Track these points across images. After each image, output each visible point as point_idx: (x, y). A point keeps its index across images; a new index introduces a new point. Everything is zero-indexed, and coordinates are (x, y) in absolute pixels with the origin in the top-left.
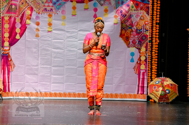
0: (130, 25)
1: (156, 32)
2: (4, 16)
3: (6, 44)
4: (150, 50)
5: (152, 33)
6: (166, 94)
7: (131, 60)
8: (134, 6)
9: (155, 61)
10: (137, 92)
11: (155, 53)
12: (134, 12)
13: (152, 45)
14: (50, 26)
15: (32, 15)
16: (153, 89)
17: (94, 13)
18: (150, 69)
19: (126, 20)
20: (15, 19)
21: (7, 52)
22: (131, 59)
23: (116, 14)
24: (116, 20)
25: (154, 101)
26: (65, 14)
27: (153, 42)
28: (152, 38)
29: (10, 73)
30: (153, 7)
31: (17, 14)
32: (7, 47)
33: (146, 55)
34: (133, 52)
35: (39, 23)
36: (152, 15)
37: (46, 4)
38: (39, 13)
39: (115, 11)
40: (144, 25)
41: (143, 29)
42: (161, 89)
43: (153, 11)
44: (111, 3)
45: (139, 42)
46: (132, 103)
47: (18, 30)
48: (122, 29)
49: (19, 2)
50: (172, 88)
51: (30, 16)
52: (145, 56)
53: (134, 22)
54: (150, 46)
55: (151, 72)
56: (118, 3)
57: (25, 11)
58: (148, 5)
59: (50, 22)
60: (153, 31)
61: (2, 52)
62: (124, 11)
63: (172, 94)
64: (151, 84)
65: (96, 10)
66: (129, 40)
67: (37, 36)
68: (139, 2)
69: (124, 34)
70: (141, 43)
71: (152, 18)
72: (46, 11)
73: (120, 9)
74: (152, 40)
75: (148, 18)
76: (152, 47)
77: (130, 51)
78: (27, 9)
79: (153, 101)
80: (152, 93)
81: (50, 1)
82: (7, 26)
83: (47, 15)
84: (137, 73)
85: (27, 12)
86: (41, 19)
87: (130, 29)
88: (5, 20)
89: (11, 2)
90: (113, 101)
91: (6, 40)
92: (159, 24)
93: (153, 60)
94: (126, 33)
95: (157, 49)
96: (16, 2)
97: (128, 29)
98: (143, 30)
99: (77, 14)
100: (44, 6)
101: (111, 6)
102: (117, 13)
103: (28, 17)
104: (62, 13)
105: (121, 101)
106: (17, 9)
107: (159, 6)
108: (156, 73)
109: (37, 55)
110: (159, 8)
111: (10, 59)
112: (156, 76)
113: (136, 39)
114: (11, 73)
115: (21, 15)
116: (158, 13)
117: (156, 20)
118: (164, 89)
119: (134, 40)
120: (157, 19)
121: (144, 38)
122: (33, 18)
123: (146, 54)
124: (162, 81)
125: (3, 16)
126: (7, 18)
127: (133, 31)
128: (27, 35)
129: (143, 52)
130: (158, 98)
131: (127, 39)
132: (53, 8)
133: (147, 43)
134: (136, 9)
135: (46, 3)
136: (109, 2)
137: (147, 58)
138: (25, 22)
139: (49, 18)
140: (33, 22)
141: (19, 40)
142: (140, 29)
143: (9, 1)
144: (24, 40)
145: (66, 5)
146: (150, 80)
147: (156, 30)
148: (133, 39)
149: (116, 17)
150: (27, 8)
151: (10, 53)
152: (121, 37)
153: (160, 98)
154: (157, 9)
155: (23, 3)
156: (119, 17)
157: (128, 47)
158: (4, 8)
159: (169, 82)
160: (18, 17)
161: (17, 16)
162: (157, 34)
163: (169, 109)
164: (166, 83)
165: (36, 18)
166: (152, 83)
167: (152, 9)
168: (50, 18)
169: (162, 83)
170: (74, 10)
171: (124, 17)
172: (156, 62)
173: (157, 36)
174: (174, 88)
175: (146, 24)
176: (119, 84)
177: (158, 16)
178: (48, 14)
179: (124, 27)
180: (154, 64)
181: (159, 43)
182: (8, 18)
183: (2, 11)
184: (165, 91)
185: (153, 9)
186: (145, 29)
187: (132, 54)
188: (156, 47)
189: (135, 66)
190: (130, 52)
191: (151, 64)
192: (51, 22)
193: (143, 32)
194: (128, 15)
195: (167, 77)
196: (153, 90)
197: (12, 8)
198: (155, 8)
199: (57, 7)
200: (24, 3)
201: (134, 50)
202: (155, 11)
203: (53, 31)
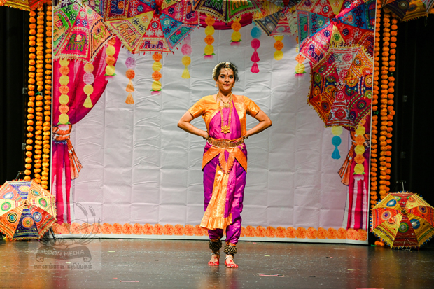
0: (330, 77)
1: (388, 93)
2: (59, 59)
3: (64, 118)
4: (376, 132)
5: (380, 94)
6: (410, 230)
7: (334, 153)
8: (340, 35)
9: (386, 156)
10: (346, 225)
11: (387, 138)
12: (340, 49)
13: (380, 121)
14: (157, 80)
15: (119, 56)
16: (383, 218)
17: (252, 51)
18: (375, 174)
19: (322, 66)
20: (82, 65)
21: (64, 136)
22: (333, 151)
23: (300, 53)
24: (301, 67)
25: (385, 243)
26: (190, 53)
27: (382, 113)
28: (379, 104)
29: (72, 181)
30: (381, 37)
31: (87, 53)
32: (64, 125)
33: (365, 142)
34: (338, 135)
35: (134, 74)
36: (381, 56)
37: (150, 33)
38: (134, 50)
39: (298, 46)
40: (362, 78)
41: (361, 85)
42: (399, 217)
43: (381, 46)
44: (289, 29)
45: (350, 113)
46: (337, 248)
47: (88, 89)
48: (314, 85)
49: (91, 28)
50: (423, 215)
51: (114, 58)
52: (364, 144)
53: (341, 70)
54: (376, 122)
55: (379, 180)
56: (306, 28)
57: (103, 48)
58: (370, 34)
59: (156, 72)
60: (382, 91)
61: (54, 136)
62: (317, 47)
63: (424, 229)
64: (377, 206)
65: (256, 44)
66: (329, 110)
67: (129, 101)
68: (351, 26)
69: (318, 97)
70: (356, 116)
71: (381, 61)
72: (149, 47)
73: (308, 41)
74: (379, 109)
75: (372, 61)
76: (379, 125)
77: (331, 134)
78: (107, 44)
79: (382, 244)
80: (381, 227)
81: (158, 26)
82: (64, 80)
83: (151, 56)
84: (347, 183)
85: (109, 50)
86: (138, 64)
87: (331, 86)
88: (60, 66)
89: (75, 28)
90: (294, 244)
91: (63, 110)
92: (394, 74)
93: (382, 153)
94: (323, 95)
95: (391, 129)
96: (85, 29)
97: (326, 86)
98: (360, 88)
99: (214, 52)
100: (145, 36)
101: (289, 35)
102: (303, 50)
103: (110, 61)
104: (182, 50)
105: (312, 245)
106: (86, 43)
107: (395, 36)
108: (389, 183)
109: (130, 142)
110: (394, 39)
111: (70, 152)
112: (388, 189)
113: (344, 107)
114: (74, 183)
115: (94, 56)
116: (394, 51)
117: (389, 66)
118: (407, 218)
119: (340, 110)
120: (390, 63)
121: (362, 105)
122: (120, 63)
123: (367, 141)
124: (403, 200)
125: (57, 57)
126: (64, 64)
127: (337, 90)
128: (106, 100)
129: (360, 136)
130: (394, 239)
131: (323, 108)
132: (164, 40)
133: (369, 117)
134: (344, 43)
135: (148, 29)
136: (286, 27)
137: (368, 150)
138: (104, 72)
139: (155, 62)
140: (121, 71)
141: (90, 109)
142: (353, 85)
143: (70, 26)
144: (101, 109)
145: (192, 33)
146: (376, 197)
147: (388, 88)
148: (337, 107)
149: (300, 59)
150: (107, 41)
151: (70, 139)
152: (312, 104)
153: (397, 238)
154: (390, 42)
155: (99, 31)
156: (308, 60)
157: (328, 125)
158: (59, 42)
159: (416, 202)
160: (88, 59)
161: (86, 59)
162: (392, 96)
163: (417, 263)
164: (412, 204)
165: (126, 63)
166: (379, 205)
167: (379, 42)
168: (158, 61)
169: (403, 206)
170: (210, 44)
171: (319, 59)
172: (389, 159)
173: (392, 102)
174: (428, 215)
175: (366, 76)
176: (307, 208)
177: (393, 57)
178: (153, 53)
179: (319, 81)
180: (385, 163)
181: (394, 116)
182: (68, 63)
183: (55, 47)
184: (409, 223)
185: (381, 42)
186: (364, 86)
187: (337, 141)
188: (387, 126)
189: (342, 168)
190: (332, 137)
191: (378, 163)
192: (160, 72)
193: (361, 92)
194: (326, 54)
195: (414, 192)
196: (381, 221)
197: (75, 40)
198: (386, 39)
199: (173, 38)
200: (103, 31)
201: (341, 132)
202: (386, 46)
203: (164, 91)
